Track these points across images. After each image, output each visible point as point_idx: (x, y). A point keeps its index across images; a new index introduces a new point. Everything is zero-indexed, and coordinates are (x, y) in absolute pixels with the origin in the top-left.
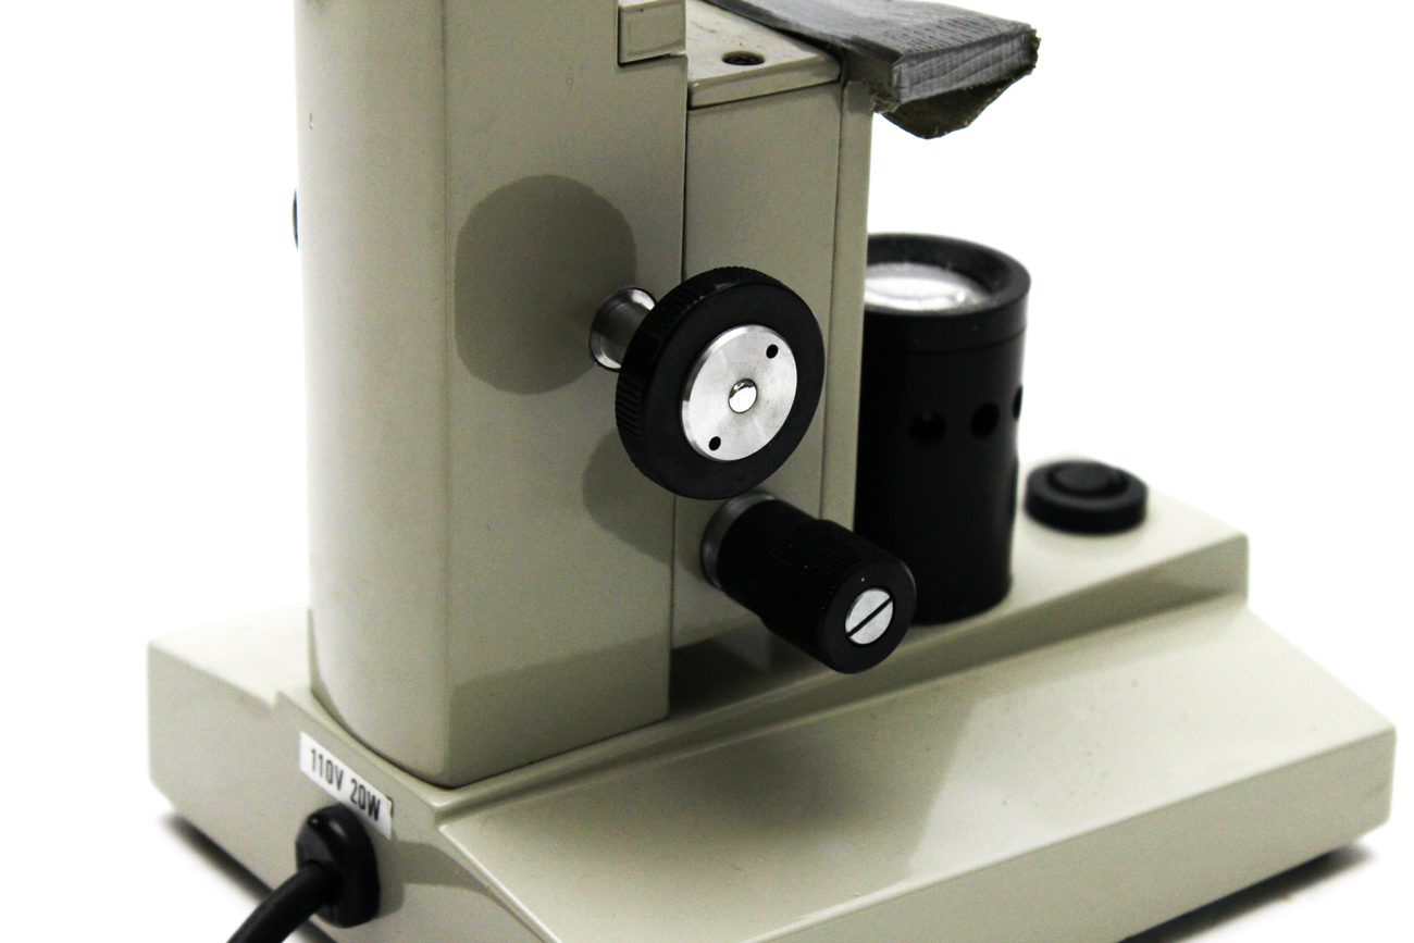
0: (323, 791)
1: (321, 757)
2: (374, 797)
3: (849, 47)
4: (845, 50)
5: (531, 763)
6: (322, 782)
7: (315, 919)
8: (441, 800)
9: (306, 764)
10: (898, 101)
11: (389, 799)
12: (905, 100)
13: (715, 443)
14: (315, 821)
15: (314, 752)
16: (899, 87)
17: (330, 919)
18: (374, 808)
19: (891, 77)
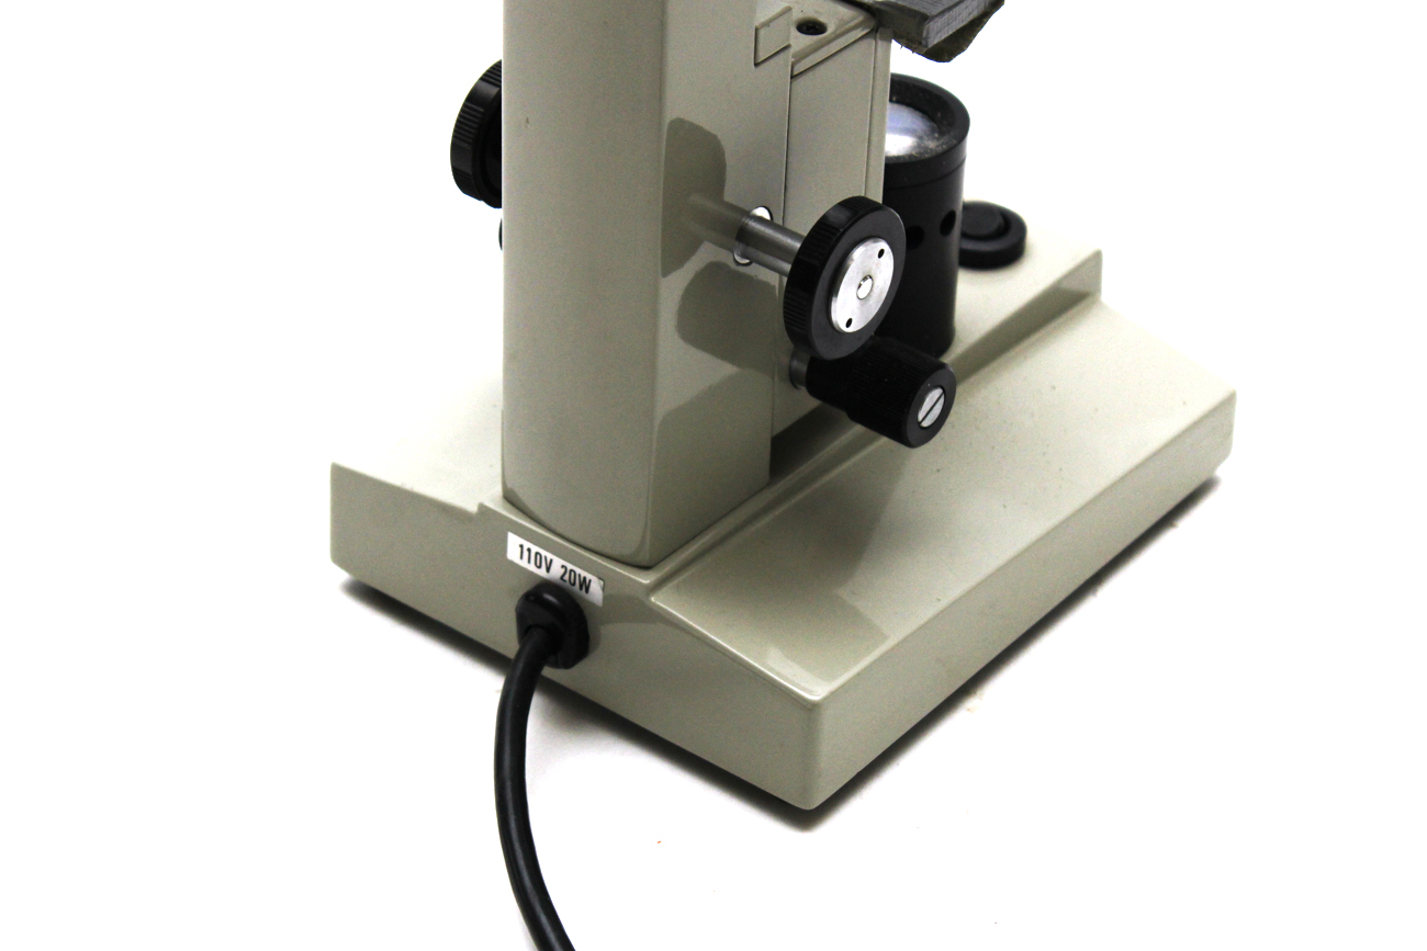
0: (532, 573)
1: (529, 550)
2: (585, 578)
3: (883, 8)
4: (878, 9)
5: (694, 538)
6: (532, 567)
7: (548, 672)
8: (645, 579)
9: (513, 553)
10: (926, 46)
11: (600, 579)
12: (930, 46)
13: (849, 323)
14: (532, 598)
15: (521, 546)
16: (927, 38)
17: (556, 665)
18: (585, 585)
19: (922, 32)
